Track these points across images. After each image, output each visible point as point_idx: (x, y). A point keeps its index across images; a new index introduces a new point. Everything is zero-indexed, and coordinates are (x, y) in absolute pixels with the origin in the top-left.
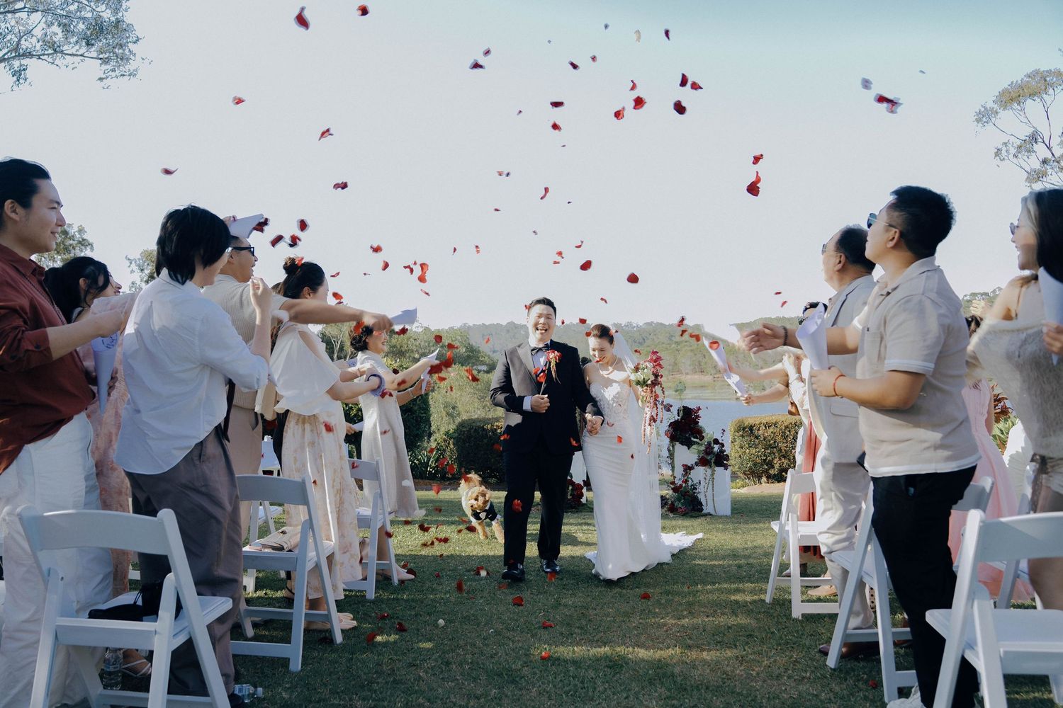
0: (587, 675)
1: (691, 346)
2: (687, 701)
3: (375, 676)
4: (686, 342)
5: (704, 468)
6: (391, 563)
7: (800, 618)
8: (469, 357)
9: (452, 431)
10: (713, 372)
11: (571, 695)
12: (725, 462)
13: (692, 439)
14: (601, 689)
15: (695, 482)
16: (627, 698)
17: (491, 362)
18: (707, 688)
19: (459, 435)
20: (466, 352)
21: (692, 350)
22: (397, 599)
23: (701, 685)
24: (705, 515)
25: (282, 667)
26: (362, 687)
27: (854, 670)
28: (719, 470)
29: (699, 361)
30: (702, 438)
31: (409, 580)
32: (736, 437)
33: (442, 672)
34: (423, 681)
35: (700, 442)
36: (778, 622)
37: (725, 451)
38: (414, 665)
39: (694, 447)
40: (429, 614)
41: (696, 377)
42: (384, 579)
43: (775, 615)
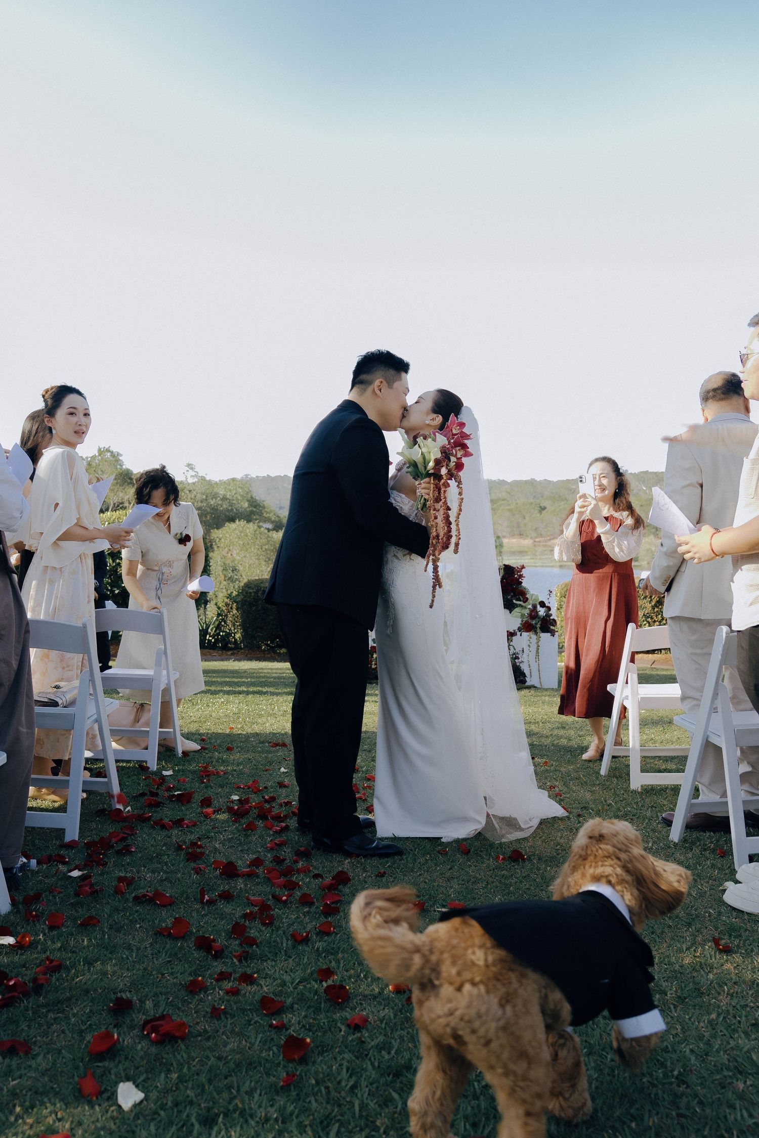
0: (405, 846)
1: (509, 505)
2: (518, 871)
3: (164, 848)
4: (503, 500)
5: (528, 633)
6: (175, 731)
7: (639, 790)
8: (252, 512)
9: (235, 593)
10: (533, 534)
11: (389, 866)
12: (552, 627)
13: (514, 601)
14: (422, 860)
15: (517, 651)
16: (450, 869)
17: (277, 519)
18: (540, 859)
19: (245, 597)
20: (248, 507)
21: (510, 510)
22: (183, 771)
23: (534, 855)
24: (529, 687)
25: (56, 839)
26: (151, 859)
27: (699, 840)
28: (545, 636)
29: (518, 523)
30: (526, 600)
31: (195, 752)
32: (562, 603)
33: (240, 844)
34: (220, 853)
35: (524, 604)
36: (615, 794)
37: (551, 615)
38: (208, 838)
39: (517, 610)
40: (221, 786)
41: (514, 540)
42: (167, 751)
43: (611, 787)
